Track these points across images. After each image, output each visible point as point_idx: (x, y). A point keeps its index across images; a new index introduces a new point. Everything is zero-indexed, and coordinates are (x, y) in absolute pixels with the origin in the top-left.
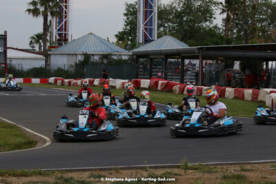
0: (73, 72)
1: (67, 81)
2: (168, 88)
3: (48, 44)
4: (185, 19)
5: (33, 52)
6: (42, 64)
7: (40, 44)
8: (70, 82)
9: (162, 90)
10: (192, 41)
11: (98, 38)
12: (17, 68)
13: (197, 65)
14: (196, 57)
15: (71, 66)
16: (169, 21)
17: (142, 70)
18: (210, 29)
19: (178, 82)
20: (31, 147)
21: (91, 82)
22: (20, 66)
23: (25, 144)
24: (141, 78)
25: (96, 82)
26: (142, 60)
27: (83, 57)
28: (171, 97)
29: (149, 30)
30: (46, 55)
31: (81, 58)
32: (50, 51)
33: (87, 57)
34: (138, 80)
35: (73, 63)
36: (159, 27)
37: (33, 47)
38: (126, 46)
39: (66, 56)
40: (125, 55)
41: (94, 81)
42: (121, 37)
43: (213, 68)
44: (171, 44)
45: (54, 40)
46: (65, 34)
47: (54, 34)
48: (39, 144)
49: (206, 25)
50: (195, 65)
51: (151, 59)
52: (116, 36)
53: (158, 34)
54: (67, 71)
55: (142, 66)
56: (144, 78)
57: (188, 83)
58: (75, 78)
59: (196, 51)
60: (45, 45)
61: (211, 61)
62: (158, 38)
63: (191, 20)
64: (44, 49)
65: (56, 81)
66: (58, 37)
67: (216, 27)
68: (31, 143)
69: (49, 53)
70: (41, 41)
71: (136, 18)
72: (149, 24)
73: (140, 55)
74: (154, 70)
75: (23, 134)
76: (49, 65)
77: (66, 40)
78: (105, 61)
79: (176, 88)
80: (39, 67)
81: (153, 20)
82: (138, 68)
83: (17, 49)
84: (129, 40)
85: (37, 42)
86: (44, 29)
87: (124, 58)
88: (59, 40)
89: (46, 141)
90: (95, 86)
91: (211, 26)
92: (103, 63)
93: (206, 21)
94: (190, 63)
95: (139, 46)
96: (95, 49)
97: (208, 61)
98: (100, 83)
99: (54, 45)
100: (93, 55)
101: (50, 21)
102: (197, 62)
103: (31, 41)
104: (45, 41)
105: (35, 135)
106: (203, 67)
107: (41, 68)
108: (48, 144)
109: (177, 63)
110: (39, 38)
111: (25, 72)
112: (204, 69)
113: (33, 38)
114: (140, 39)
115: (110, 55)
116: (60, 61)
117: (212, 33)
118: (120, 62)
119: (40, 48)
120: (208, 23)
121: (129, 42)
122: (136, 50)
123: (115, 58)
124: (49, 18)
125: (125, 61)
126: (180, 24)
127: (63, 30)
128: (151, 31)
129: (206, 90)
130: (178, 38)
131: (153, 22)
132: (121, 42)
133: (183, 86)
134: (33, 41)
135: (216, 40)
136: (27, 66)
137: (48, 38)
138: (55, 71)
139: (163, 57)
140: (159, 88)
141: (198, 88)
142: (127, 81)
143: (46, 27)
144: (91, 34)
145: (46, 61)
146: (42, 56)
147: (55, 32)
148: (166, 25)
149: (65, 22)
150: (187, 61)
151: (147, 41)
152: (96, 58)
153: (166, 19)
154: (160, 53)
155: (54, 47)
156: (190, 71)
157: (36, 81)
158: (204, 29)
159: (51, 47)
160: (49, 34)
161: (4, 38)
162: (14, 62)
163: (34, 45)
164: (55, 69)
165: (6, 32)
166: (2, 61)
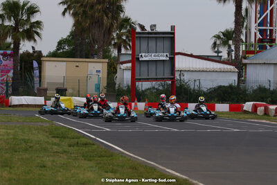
1: (273, 107)
3: (243, 48)
5: (218, 60)
6: (231, 79)
7: (230, 47)
12: (192, 87)
22: (197, 83)
30: (241, 67)
32: (245, 58)
37: (218, 52)
39: (272, 68)
45: (253, 40)
46: (271, 30)
47: (253, 31)
54: (274, 92)
60: (237, 48)
64: (237, 55)
65: (255, 107)
66: (259, 36)
69: (244, 61)
70: (231, 42)
76: (244, 82)
77: (272, 41)
80: (227, 85)
83: (191, 56)
85: (225, 43)
86: (236, 22)
88: (260, 41)
99: (252, 49)
101: (247, 10)
103: (215, 43)
104: (238, 42)
107: (231, 87)
110: (227, 37)
113: (218, 37)
116: (261, 75)
119: (229, 54)
124: (245, 4)
127: (267, 24)
134: (218, 42)
136: (208, 83)
137: (243, 38)
138: (255, 91)
143: (240, 18)
145: (240, 76)
146: (232, 68)
147: (254, 28)
149: (271, 11)
155: (252, 52)
157: (222, 107)
159: (248, 52)
160: (244, 31)
161: (170, 37)
162: (186, 77)
163: (220, 49)
164: (256, 88)
165: (173, 28)
166: (167, 75)
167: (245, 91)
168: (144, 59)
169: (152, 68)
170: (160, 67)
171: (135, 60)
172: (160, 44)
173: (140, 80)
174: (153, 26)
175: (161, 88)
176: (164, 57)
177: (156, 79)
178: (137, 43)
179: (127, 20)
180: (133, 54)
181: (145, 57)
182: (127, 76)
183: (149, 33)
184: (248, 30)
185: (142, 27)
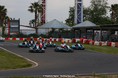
0: (48, 36)
1: (45, 39)
2: (87, 43)
3: (37, 24)
4: (94, 13)
5: (31, 27)
6: (34, 32)
7: (34, 24)
8: (46, 40)
9: (85, 43)
10: (97, 23)
11: (58, 21)
12: (24, 34)
13: (100, 33)
14: (99, 30)
15: (47, 33)
16: (88, 14)
17: (76, 35)
18: (105, 18)
19: (92, 40)
20: (29, 67)
21: (55, 40)
23: (27, 65)
24: (76, 38)
25: (57, 40)
26: (76, 31)
27: (52, 29)
28: (89, 46)
29: (79, 18)
30: (36, 28)
31: (51, 30)
33: (53, 29)
34: (75, 39)
35: (47, 32)
36: (83, 17)
37: (31, 25)
38: (70, 25)
39: (44, 29)
40: (69, 28)
41: (56, 39)
42: (68, 21)
43: (106, 34)
44: (88, 24)
45: (40, 22)
46: (44, 20)
47: (40, 20)
48: (33, 65)
49: (103, 16)
50: (99, 33)
51: (80, 30)
52: (66, 21)
53: (83, 20)
54: (45, 35)
55: (76, 33)
56: (77, 38)
57: (96, 40)
58: (49, 38)
59: (99, 27)
60: (36, 24)
61: (106, 31)
62: (83, 21)
63: (97, 14)
64: (35, 26)
66: (41, 21)
67: (107, 17)
68: (30, 65)
69: (37, 27)
70: (34, 23)
71: (74, 13)
72: (79, 16)
73: (76, 29)
74: (81, 35)
75: (26, 61)
76: (37, 33)
77: (45, 22)
78: (61, 31)
79: (91, 42)
80: (33, 33)
81: (81, 14)
82: (75, 34)
83: (24, 26)
84: (71, 22)
85: (33, 23)
86: (35, 18)
87: (69, 30)
89: (36, 64)
90: (56, 41)
91: (106, 17)
92: (60, 32)
93: (103, 14)
94: (97, 32)
95: (75, 25)
96: (57, 26)
97: (104, 31)
98: (59, 40)
100: (56, 28)
101: (38, 15)
102: (99, 32)
103: (30, 23)
104: (36, 23)
105: (31, 62)
106: (102, 34)
107: (34, 34)
108: (37, 65)
109: (91, 32)
110: (33, 21)
111: (27, 36)
112: (102, 35)
113: (31, 21)
114: (76, 22)
115: (63, 28)
116: (42, 31)
117: (106, 19)
118: (67, 32)
119: (34, 26)
120: (104, 15)
121: (71, 23)
122: (74, 27)
123: (65, 30)
124: (38, 13)
125: (69, 31)
126: (93, 16)
127: (43, 18)
128: (80, 19)
129: (103, 43)
130: (91, 21)
131: (81, 15)
132: (67, 23)
133: (94, 41)
135: (107, 22)
136: (28, 33)
137: (37, 21)
139: (86, 29)
140: (84, 42)
141: (100, 43)
142: (70, 39)
143: (36, 17)
144: (55, 20)
145: (36, 31)
146: (34, 29)
148: (87, 16)
149: (44, 15)
150: (95, 31)
151: (78, 23)
152: (57, 30)
153: (86, 14)
154: (84, 28)
155: (40, 25)
156: (96, 35)
158: (103, 18)
159: (38, 25)
160: (37, 20)
161: (18, 21)
162: (23, 32)
163: (31, 24)
164: (40, 34)
165: (19, 19)
166: (18, 31)
167: (38, 35)
168: (12, 27)
169: (14, 29)
170: (16, 29)
171: (9, 27)
172: (16, 23)
173: (11, 32)
174: (14, 19)
175: (16, 34)
176: (17, 26)
177: (15, 32)
178: (10, 23)
179: (7, 17)
180: (9, 26)
181: (12, 26)
182: (7, 31)
183: (13, 20)
184: (38, 19)
185: (11, 19)
